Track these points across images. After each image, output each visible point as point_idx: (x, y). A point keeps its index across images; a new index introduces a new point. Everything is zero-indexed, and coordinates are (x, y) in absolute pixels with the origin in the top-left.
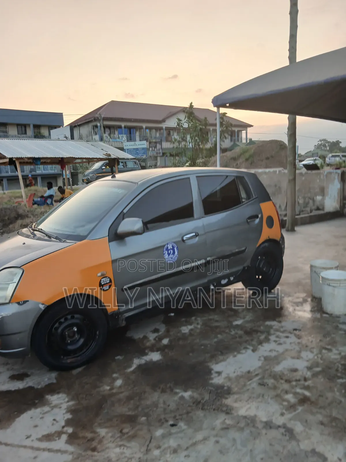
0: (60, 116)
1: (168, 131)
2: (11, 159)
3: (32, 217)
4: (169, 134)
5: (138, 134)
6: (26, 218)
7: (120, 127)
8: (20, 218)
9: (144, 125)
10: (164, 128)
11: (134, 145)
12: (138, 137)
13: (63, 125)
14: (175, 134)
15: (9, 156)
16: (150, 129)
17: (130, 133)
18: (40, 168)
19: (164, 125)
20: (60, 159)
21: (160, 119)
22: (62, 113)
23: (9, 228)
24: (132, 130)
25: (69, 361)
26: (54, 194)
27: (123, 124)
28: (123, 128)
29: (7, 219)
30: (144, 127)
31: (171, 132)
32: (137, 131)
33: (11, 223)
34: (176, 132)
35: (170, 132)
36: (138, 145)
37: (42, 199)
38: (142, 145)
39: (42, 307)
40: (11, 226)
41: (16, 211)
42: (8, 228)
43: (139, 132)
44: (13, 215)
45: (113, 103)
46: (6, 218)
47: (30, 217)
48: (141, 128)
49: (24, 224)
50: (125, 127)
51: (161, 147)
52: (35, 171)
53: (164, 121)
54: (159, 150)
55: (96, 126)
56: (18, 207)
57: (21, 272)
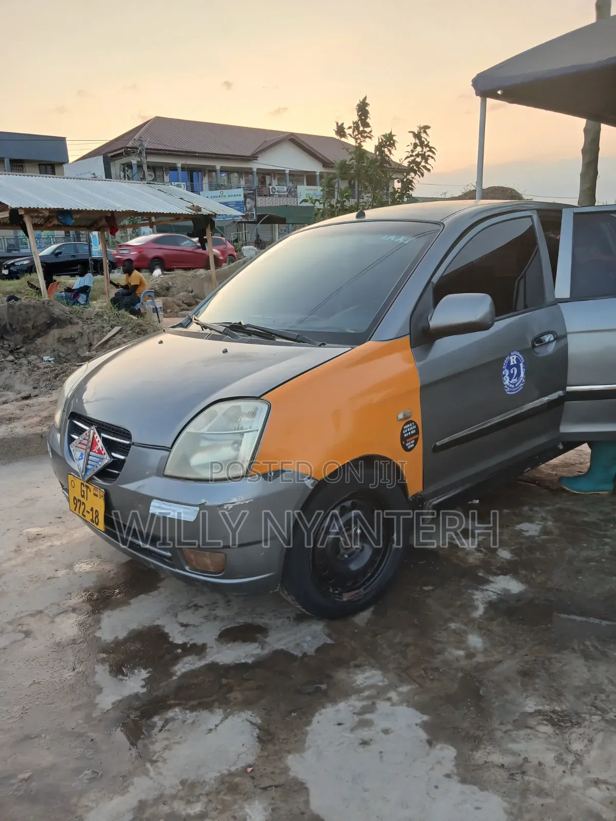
0: (60, 143)
1: (261, 176)
2: (14, 212)
3: (81, 323)
4: (263, 182)
5: (206, 180)
6: (69, 326)
7: (173, 168)
8: (56, 325)
9: (218, 165)
10: (255, 170)
11: (220, 196)
12: (208, 186)
13: (68, 161)
14: (275, 182)
15: (13, 204)
16: (228, 171)
17: (192, 181)
18: (26, 244)
19: (255, 166)
20: (109, 215)
21: (248, 153)
22: (65, 138)
23: (36, 344)
24: (195, 174)
25: (346, 597)
26: (91, 285)
27: (179, 163)
28: (180, 170)
29: (31, 327)
30: (218, 168)
31: (268, 178)
32: (205, 176)
33: (38, 335)
34: (276, 179)
35: (264, 178)
36: (227, 196)
37: (69, 294)
38: (234, 196)
39: (309, 483)
40: (39, 341)
41: (47, 310)
42: (34, 345)
43: (210, 176)
44: (42, 319)
45: (158, 122)
46: (29, 325)
47: (77, 323)
48: (212, 170)
49: (64, 336)
50: (183, 169)
51: (254, 203)
52: (18, 250)
53: (253, 157)
54: (251, 210)
55: (130, 166)
56: (51, 304)
57: (266, 407)
